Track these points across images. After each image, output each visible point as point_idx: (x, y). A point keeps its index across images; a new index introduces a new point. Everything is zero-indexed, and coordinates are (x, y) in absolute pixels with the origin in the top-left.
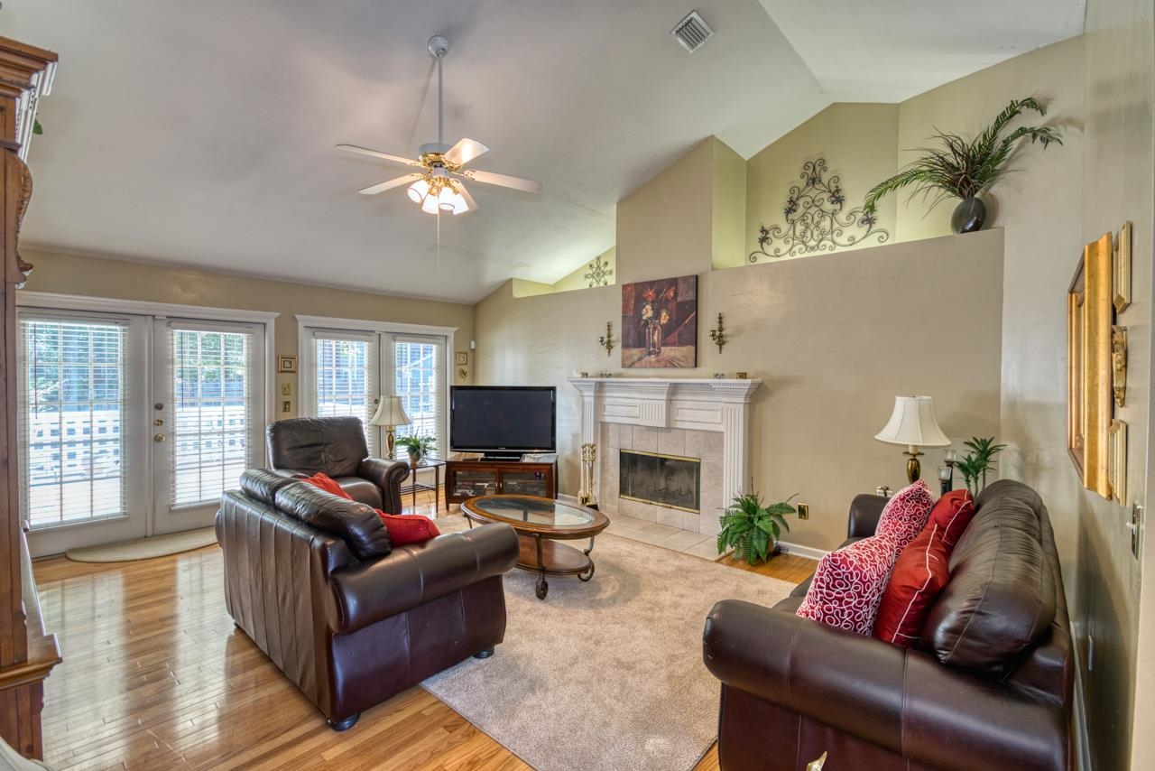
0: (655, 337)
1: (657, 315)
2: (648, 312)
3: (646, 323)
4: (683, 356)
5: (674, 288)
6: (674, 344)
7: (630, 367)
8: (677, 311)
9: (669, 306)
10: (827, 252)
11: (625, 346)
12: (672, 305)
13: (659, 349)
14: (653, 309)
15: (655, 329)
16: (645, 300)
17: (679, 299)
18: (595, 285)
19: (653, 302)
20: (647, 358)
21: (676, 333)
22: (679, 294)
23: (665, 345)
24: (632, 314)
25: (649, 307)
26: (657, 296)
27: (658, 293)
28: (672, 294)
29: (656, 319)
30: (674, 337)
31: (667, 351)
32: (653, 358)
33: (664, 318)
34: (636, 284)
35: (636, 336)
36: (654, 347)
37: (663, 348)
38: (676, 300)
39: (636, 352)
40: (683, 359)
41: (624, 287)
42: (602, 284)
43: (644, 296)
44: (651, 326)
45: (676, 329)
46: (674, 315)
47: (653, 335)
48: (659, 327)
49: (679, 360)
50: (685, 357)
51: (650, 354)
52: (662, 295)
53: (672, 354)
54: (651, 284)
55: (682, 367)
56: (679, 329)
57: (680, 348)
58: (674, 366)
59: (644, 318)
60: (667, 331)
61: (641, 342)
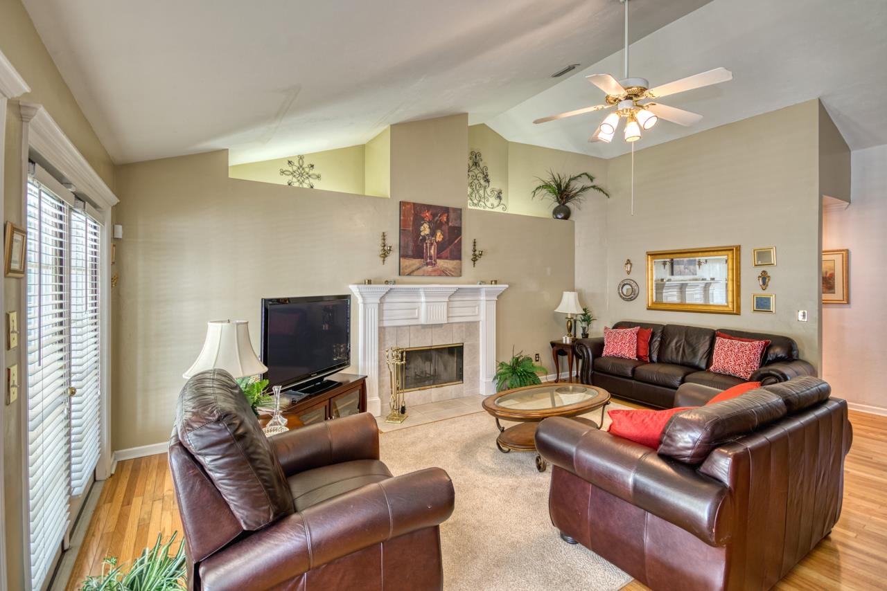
0: (432, 251)
1: (433, 234)
2: (425, 230)
3: (424, 239)
4: (453, 268)
5: (446, 215)
6: (446, 258)
7: (409, 274)
8: (449, 233)
9: (443, 227)
10: (482, 209)
11: (403, 255)
12: (445, 228)
13: (435, 261)
14: (430, 228)
15: (432, 244)
16: (423, 219)
17: (450, 224)
18: (296, 185)
19: (429, 222)
20: (425, 268)
21: (448, 249)
22: (450, 220)
23: (439, 258)
24: (411, 229)
25: (426, 225)
26: (433, 219)
27: (434, 215)
28: (445, 219)
29: (433, 236)
30: (446, 252)
31: (442, 263)
32: (429, 268)
33: (439, 237)
34: (414, 204)
35: (413, 248)
36: (430, 259)
37: (438, 261)
38: (448, 224)
39: (416, 262)
40: (453, 270)
41: (402, 204)
42: (305, 186)
43: (422, 215)
44: (428, 242)
45: (447, 247)
46: (447, 235)
47: (430, 249)
48: (435, 244)
49: (451, 271)
50: (455, 268)
51: (427, 264)
52: (437, 218)
53: (445, 266)
54: (429, 207)
55: (452, 276)
56: (450, 247)
57: (451, 262)
58: (447, 275)
59: (422, 234)
60: (441, 247)
61: (419, 253)
